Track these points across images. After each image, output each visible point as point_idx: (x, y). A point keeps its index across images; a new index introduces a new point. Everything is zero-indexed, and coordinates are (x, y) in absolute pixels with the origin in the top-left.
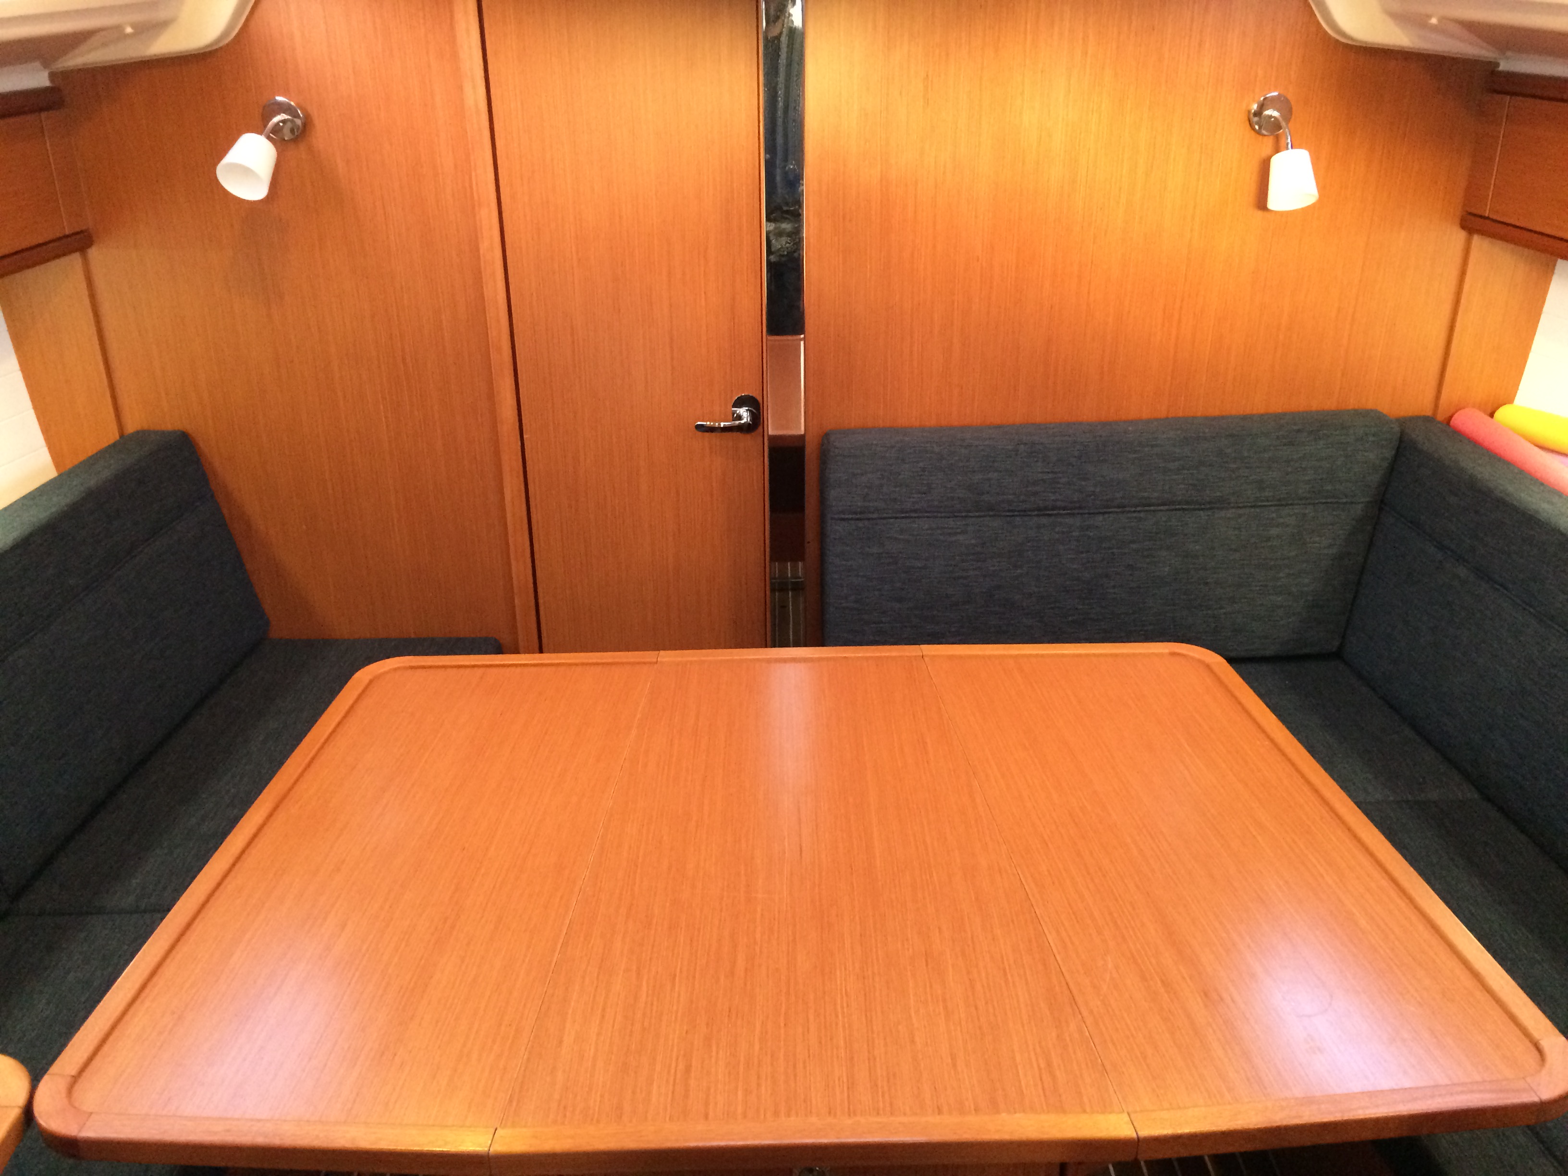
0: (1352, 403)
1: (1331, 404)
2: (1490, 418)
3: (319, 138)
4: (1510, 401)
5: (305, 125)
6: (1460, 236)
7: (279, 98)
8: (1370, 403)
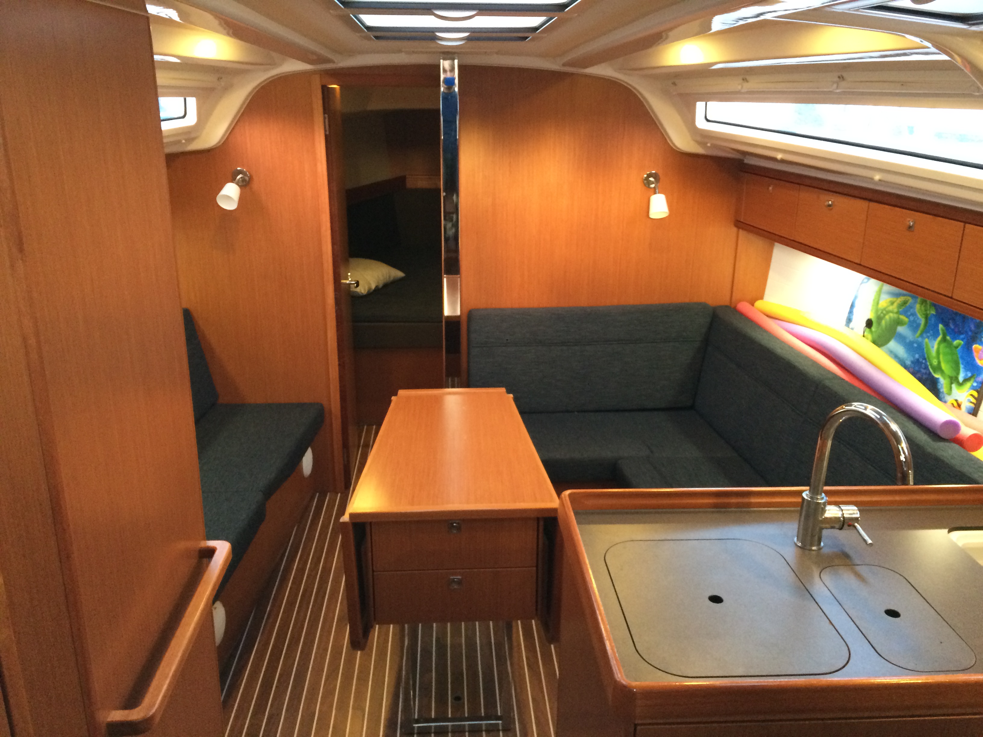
0: (696, 299)
1: (687, 300)
2: (751, 306)
3: (255, 185)
4: (761, 298)
5: (250, 179)
6: (735, 229)
7: (239, 169)
8: (703, 300)
